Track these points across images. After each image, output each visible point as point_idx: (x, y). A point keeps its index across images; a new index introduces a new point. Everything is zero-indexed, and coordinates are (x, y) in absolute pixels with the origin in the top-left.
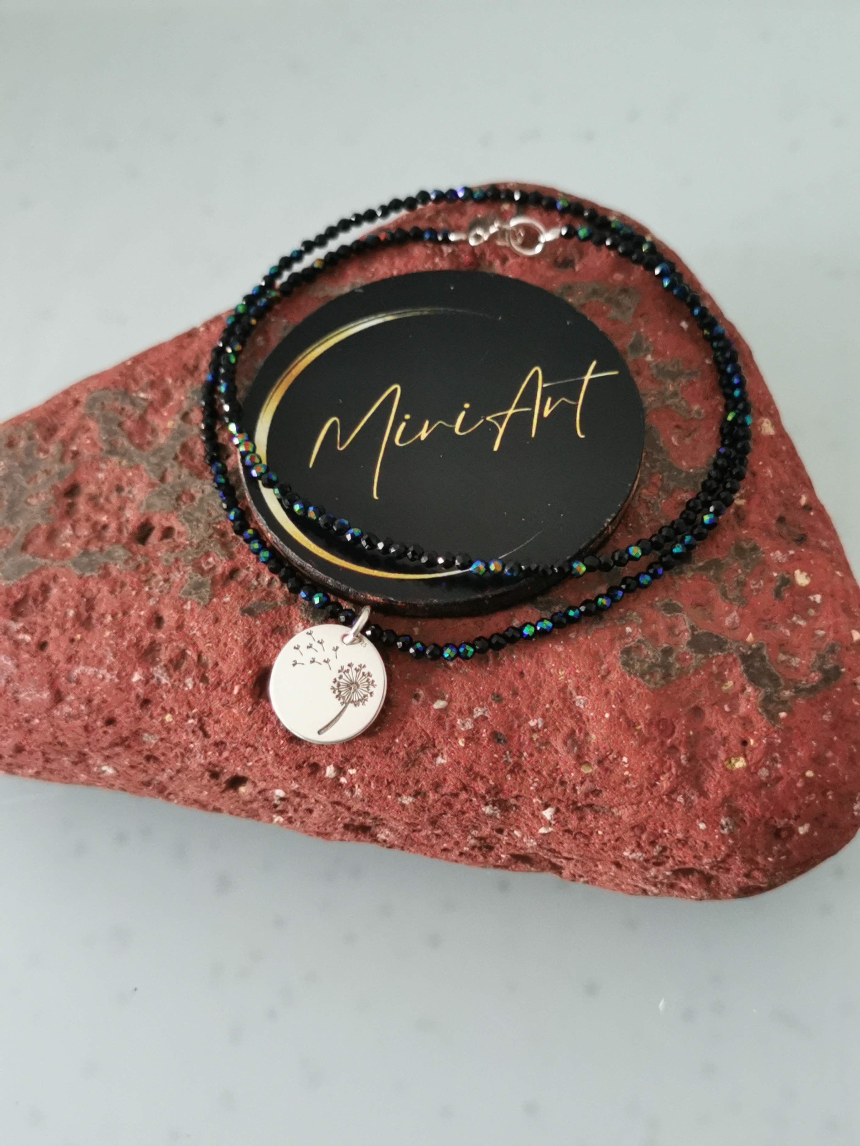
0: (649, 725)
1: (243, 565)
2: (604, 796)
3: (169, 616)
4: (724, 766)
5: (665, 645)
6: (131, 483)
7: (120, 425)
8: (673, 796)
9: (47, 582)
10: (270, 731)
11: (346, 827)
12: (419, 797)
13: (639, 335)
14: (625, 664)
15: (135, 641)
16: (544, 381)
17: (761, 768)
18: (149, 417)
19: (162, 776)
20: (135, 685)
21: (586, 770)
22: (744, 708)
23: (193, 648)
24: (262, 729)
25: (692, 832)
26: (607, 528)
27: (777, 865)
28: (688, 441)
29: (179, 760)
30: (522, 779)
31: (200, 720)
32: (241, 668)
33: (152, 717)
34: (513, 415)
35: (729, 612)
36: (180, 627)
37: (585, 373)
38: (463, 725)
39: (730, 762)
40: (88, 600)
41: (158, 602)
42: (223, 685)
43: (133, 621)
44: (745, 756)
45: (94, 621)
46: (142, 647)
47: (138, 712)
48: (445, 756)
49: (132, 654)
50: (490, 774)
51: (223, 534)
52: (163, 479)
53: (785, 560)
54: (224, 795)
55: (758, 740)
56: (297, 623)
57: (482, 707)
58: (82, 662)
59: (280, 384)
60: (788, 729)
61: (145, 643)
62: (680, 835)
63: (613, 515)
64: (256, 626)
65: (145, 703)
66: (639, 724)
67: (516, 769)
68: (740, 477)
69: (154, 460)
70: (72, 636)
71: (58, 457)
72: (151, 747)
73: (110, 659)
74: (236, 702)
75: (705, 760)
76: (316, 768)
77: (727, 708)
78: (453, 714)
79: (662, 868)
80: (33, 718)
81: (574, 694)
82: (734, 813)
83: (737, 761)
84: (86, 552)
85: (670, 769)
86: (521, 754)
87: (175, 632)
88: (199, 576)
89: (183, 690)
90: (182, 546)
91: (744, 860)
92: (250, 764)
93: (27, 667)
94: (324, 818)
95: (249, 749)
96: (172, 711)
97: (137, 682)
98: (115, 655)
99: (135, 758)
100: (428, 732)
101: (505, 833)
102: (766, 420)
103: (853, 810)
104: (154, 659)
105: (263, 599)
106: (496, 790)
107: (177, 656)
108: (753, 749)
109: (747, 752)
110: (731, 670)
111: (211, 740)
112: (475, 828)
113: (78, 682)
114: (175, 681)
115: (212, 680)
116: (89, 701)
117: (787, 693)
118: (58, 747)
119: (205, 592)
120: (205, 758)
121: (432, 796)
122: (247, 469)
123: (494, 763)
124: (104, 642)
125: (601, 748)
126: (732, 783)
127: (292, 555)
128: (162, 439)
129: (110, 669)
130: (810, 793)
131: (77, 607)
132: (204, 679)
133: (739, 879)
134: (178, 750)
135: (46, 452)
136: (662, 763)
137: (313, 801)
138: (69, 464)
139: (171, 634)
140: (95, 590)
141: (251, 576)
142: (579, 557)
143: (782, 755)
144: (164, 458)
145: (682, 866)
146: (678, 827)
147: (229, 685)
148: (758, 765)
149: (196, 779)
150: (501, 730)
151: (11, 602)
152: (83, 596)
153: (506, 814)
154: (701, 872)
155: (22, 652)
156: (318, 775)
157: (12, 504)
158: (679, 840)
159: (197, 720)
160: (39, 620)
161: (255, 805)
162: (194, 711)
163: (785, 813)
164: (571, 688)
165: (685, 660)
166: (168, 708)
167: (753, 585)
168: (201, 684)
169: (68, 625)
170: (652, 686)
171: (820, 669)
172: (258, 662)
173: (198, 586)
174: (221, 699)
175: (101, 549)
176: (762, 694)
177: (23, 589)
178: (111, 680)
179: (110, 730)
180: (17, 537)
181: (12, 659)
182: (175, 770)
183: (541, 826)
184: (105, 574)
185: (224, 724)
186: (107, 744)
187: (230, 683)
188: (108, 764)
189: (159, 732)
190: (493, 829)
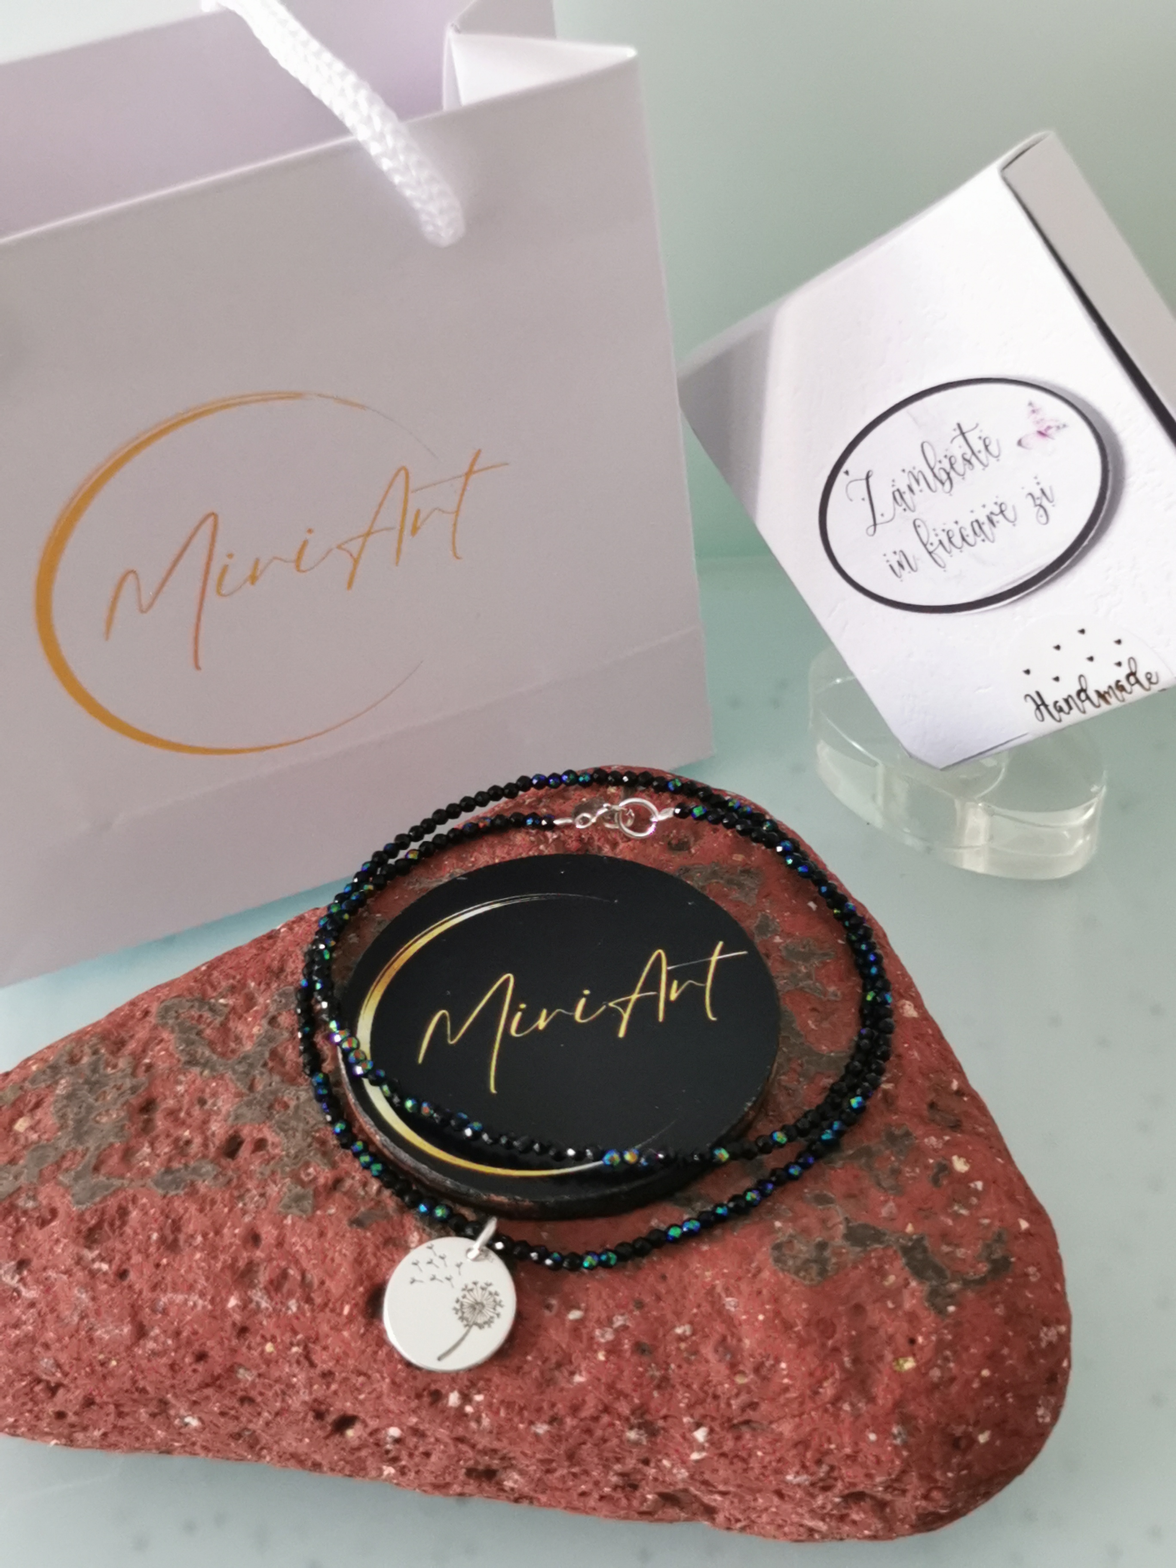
0: (807, 1325)
1: (348, 1174)
2: (762, 1409)
3: (268, 1233)
4: (891, 1368)
5: (819, 1239)
6: (214, 1095)
7: (199, 1033)
8: (839, 1405)
9: (124, 1203)
10: (387, 1354)
11: (470, 1472)
12: (555, 1424)
13: (765, 917)
14: (777, 1260)
15: (230, 1261)
16: (668, 964)
17: (931, 1368)
18: (231, 1024)
19: (256, 1424)
20: (231, 1311)
21: (740, 1380)
22: (909, 1304)
23: (296, 1266)
24: (376, 1353)
25: (862, 1445)
26: (747, 1113)
27: (958, 1480)
28: (826, 1025)
29: (279, 1399)
30: (671, 1394)
31: (306, 1347)
32: (352, 1286)
33: (249, 1348)
34: (638, 1000)
35: (886, 1202)
36: (280, 1244)
37: (711, 955)
38: (603, 1336)
39: (898, 1364)
40: (174, 1221)
41: (254, 1218)
42: (331, 1305)
43: (227, 1240)
44: (914, 1355)
45: (181, 1243)
46: (238, 1268)
47: (234, 1342)
48: (584, 1373)
49: (228, 1277)
50: (635, 1391)
51: (323, 1142)
52: (251, 1088)
53: (940, 1146)
54: (328, 1442)
55: (927, 1336)
56: (412, 1233)
57: (622, 1315)
58: (169, 1289)
59: (381, 977)
60: (958, 1324)
61: (241, 1264)
62: (848, 1450)
63: (754, 1099)
64: (365, 1237)
65: (243, 1331)
66: (796, 1325)
67: (664, 1383)
68: (885, 1057)
69: (241, 1068)
70: (157, 1261)
71: (129, 1071)
72: (247, 1385)
73: (202, 1282)
74: (346, 1324)
75: (871, 1362)
76: (437, 1396)
77: (890, 1305)
78: (591, 1324)
79: (829, 1494)
80: (110, 1359)
81: (723, 1295)
82: (906, 1420)
83: (906, 1361)
84: (168, 1170)
85: (833, 1374)
86: (668, 1364)
87: (274, 1250)
88: (299, 1188)
89: (286, 1313)
90: (277, 1158)
91: (923, 1477)
92: (362, 1397)
93: (105, 1299)
94: (445, 1462)
95: (361, 1379)
96: (273, 1339)
97: (233, 1308)
98: (207, 1279)
99: (226, 1402)
100: (564, 1346)
101: (652, 1464)
102: (908, 1002)
103: (1037, 1416)
104: (252, 1281)
105: (372, 1208)
106: (641, 1410)
107: (278, 1277)
108: (922, 1348)
109: (916, 1351)
110: (892, 1264)
111: (318, 1371)
112: (618, 1460)
113: (165, 1312)
114: (276, 1304)
115: (318, 1300)
116: (177, 1334)
117: (954, 1286)
118: (136, 1395)
119: (307, 1204)
120: (311, 1393)
121: (569, 1422)
122: (350, 1068)
123: (638, 1377)
124: (194, 1265)
125: (756, 1354)
126: (902, 1386)
127: (404, 1156)
128: (248, 1047)
129: (202, 1295)
130: (988, 1395)
131: (161, 1229)
132: (309, 1300)
133: (917, 1503)
134: (277, 1387)
135: (115, 1066)
136: (824, 1367)
137: (432, 1440)
138: (142, 1077)
139: (271, 1252)
140: (181, 1211)
141: (357, 1185)
142: (719, 1144)
143: (955, 1352)
144: (251, 1066)
145: (853, 1490)
146: (846, 1439)
147: (338, 1305)
148: (929, 1365)
149: (296, 1422)
150: (645, 1340)
151: (84, 1228)
152: (167, 1217)
153: (653, 1439)
154: (873, 1498)
155: (98, 1283)
156: (440, 1405)
157: (79, 1123)
158: (848, 1457)
159: (302, 1347)
160: (119, 1246)
161: (364, 1453)
162: (300, 1337)
163: (961, 1419)
164: (719, 1289)
165: (841, 1254)
166: (268, 1336)
167: (907, 1172)
168: (306, 1306)
169: (152, 1249)
170: (807, 1282)
171: (988, 1259)
172: (370, 1278)
173: (298, 1199)
174: (329, 1321)
175: (186, 1166)
176: (926, 1288)
177: (99, 1213)
178: (204, 1307)
179: (200, 1367)
180: (87, 1158)
181: (87, 1292)
182: (273, 1413)
183: (693, 1451)
184: (192, 1192)
185: (334, 1350)
186: (196, 1385)
187: (340, 1302)
188: (193, 1413)
189: (257, 1367)
190: (638, 1460)
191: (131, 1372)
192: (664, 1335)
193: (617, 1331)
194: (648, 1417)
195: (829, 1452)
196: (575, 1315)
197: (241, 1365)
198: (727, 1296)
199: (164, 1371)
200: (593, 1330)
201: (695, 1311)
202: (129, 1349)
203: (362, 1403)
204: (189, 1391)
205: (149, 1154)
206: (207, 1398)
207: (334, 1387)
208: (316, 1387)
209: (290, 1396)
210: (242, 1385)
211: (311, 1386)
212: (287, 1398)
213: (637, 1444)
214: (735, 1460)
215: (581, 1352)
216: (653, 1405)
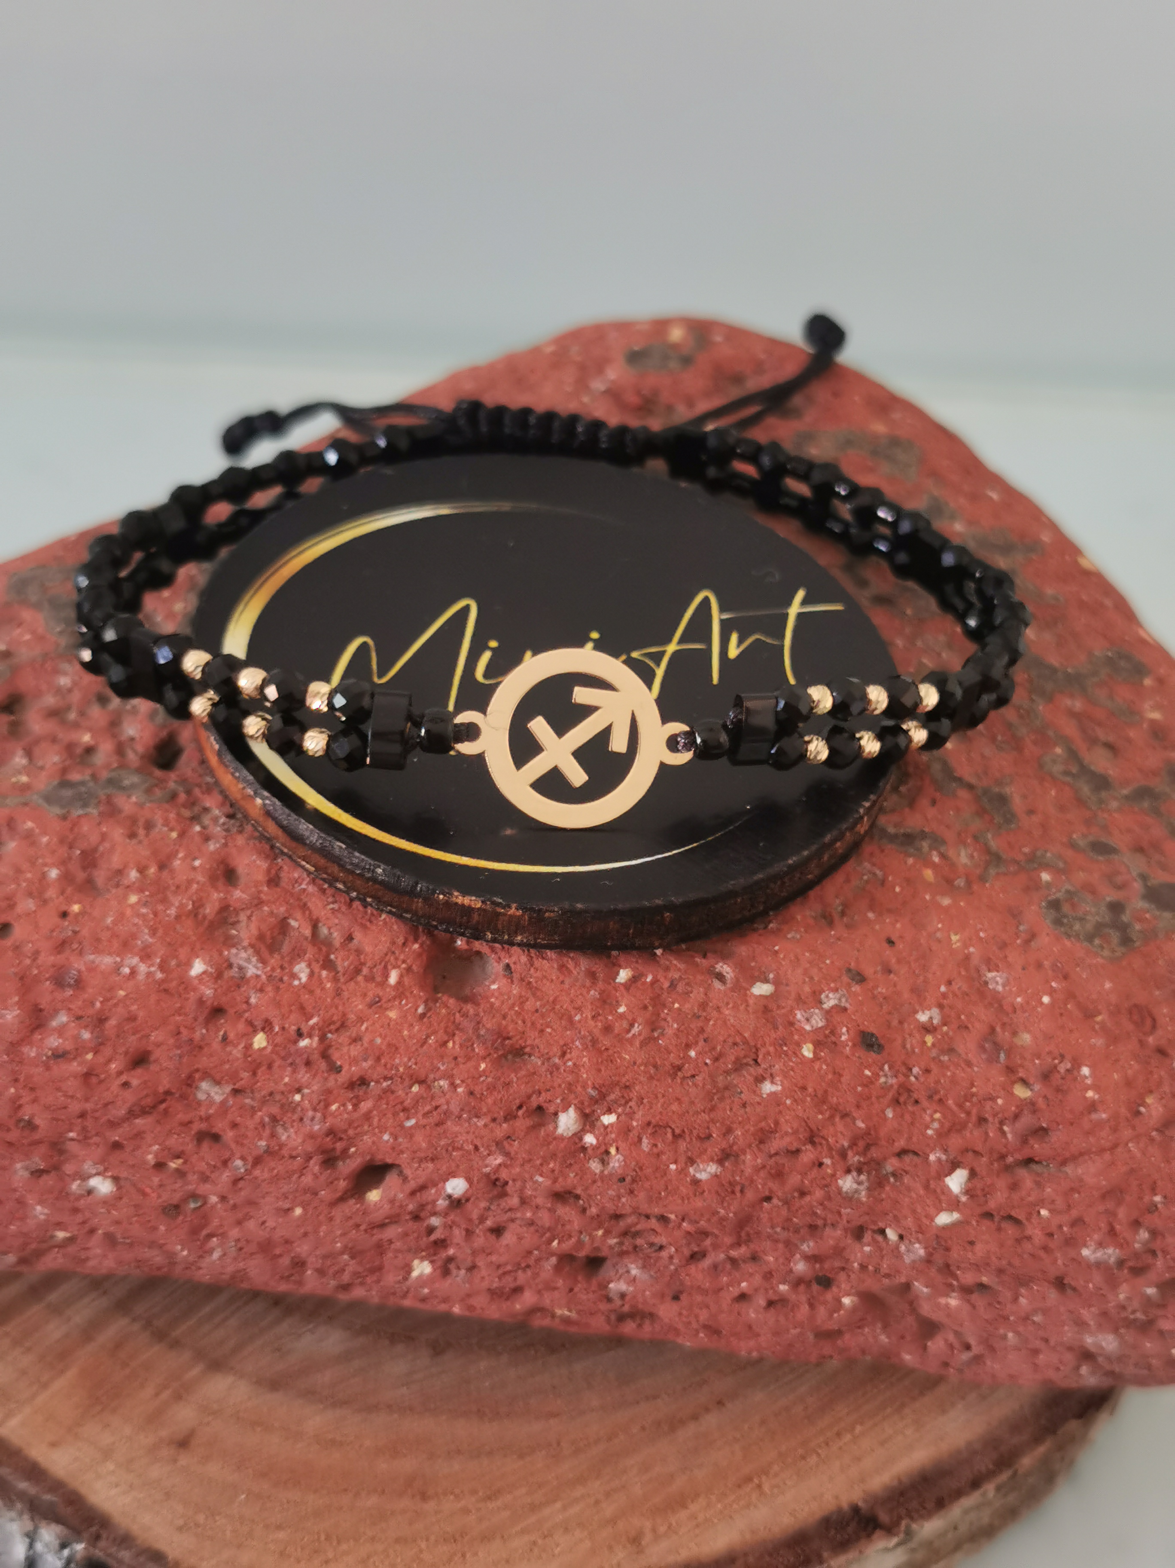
0: (1116, 1012)
2: (1054, 1138)
5: (1110, 899)
8: (1169, 1133)
10: (461, 1046)
12: (728, 1163)
15: (189, 907)
19: (213, 1184)
20: (196, 982)
23: (304, 913)
24: (445, 1043)
29: (265, 1133)
30: (913, 1115)
31: (323, 1038)
32: (399, 941)
33: (225, 1041)
38: (808, 1021)
40: (84, 853)
41: (226, 845)
42: (365, 971)
43: (181, 878)
45: (102, 882)
46: (205, 917)
47: (199, 1032)
48: (778, 1079)
49: (187, 928)
54: (333, 1212)
57: (836, 990)
58: (87, 949)
61: (209, 910)
65: (215, 1013)
66: (1100, 1014)
67: (902, 1097)
70: (62, 909)
72: (212, 1110)
73: (146, 937)
74: (394, 998)
76: (540, 1117)
78: (787, 1003)
79: (1141, 1280)
84: (64, 784)
85: (1159, 1085)
86: (909, 1067)
87: (266, 889)
89: (290, 984)
94: (526, 1245)
95: (415, 1089)
96: (267, 1026)
97: (200, 977)
98: (153, 932)
99: (171, 1142)
100: (747, 1035)
101: (867, 1237)
104: (228, 936)
106: (867, 1140)
107: (272, 929)
111: (343, 1078)
112: (814, 1231)
113: (79, 984)
114: (273, 969)
115: (344, 964)
116: (101, 1020)
118: (14, 1134)
120: (323, 1120)
121: (751, 1159)
123: (864, 1085)
124: (128, 912)
125: (1043, 1054)
129: (146, 955)
131: (63, 864)
132: (328, 964)
134: (265, 1112)
136: (1147, 1074)
139: (260, 892)
140: (96, 838)
147: (378, 970)
149: (288, 1176)
150: (872, 1029)
152: (72, 847)
153: (878, 1192)
156: (543, 1132)
159: (316, 1039)
161: (392, 1232)
162: (314, 1021)
164: (976, 960)
165: (1145, 919)
166: (258, 1023)
168: (324, 973)
174: (364, 996)
175: (94, 777)
178: (149, 974)
179: (136, 1079)
182: (250, 1159)
183: (940, 1210)
184: (111, 812)
185: (372, 1041)
186: (123, 1112)
187: (380, 967)
188: (106, 1170)
189: (234, 1077)
190: (846, 1230)
191: (12, 1090)
192: (901, 1022)
193: (828, 1013)
194: (874, 1153)
195: (1152, 1208)
196: (761, 989)
197: (206, 1075)
198: (990, 971)
199: (72, 1085)
200: (792, 1011)
201: (943, 989)
202: (14, 1047)
203: (410, 1134)
204: (113, 1124)
205: (24, 767)
206: (139, 1135)
207: (365, 1106)
208: (334, 1107)
209: (285, 1129)
210: (202, 1112)
211: (327, 1105)
212: (280, 1130)
213: (849, 1199)
214: (1004, 1225)
215: (773, 1044)
216: (883, 1132)
